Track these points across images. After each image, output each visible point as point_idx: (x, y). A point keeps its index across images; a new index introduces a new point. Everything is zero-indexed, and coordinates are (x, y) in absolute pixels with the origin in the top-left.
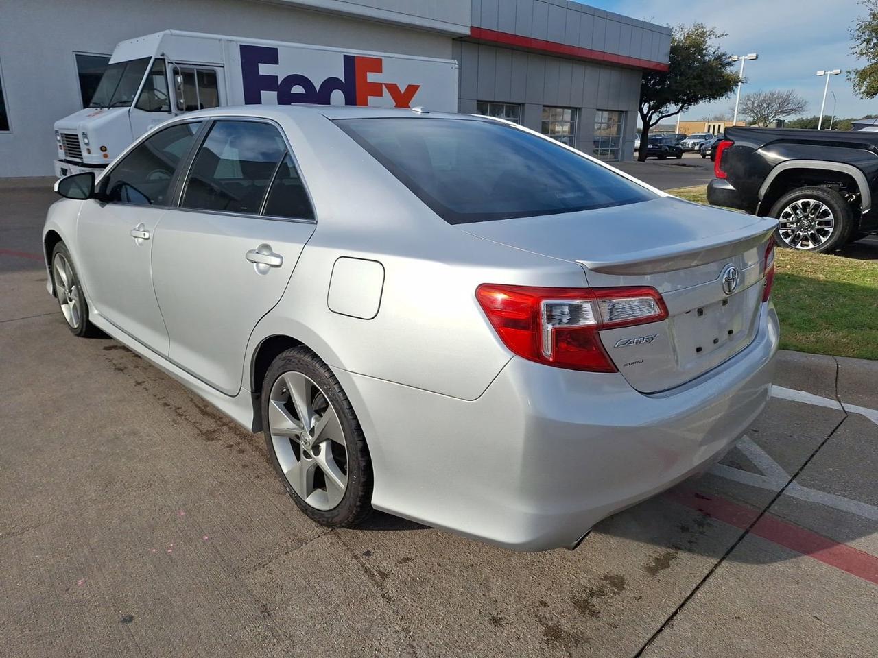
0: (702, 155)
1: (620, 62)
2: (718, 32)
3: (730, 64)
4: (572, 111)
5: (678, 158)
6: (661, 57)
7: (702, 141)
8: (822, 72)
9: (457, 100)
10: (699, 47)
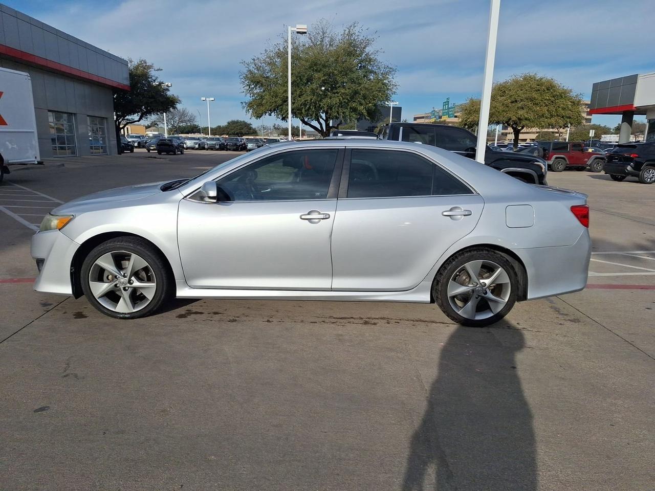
0: (147, 150)
1: (100, 81)
2: (156, 67)
3: (168, 90)
4: (68, 116)
5: (131, 152)
6: (122, 80)
7: (139, 140)
8: (204, 99)
9: (34, 109)
10: (145, 76)
